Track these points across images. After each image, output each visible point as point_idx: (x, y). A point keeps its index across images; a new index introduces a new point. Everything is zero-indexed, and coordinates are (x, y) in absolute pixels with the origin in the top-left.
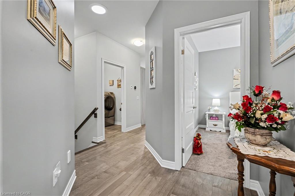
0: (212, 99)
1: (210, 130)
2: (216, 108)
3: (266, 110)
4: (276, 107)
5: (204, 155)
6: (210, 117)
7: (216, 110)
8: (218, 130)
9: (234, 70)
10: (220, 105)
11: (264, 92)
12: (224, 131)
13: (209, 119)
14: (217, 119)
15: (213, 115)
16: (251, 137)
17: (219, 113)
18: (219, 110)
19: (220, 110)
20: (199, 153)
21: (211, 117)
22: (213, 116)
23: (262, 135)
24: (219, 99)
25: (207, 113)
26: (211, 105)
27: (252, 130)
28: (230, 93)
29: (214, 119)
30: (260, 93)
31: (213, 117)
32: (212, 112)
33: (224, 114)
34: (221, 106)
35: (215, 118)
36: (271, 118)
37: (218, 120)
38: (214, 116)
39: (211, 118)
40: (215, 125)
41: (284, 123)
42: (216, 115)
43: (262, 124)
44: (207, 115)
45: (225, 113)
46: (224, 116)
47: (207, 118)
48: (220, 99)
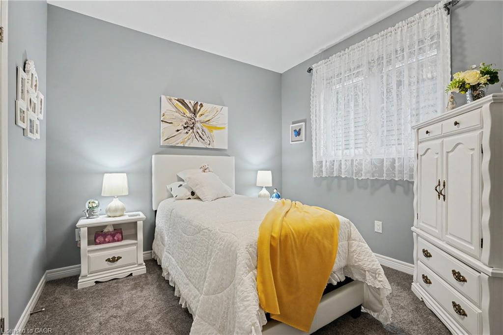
0: (102, 174)
1: (97, 282)
2: (116, 203)
6: (96, 237)
7: (116, 210)
8: (123, 273)
9: (163, 98)
10: (127, 194)
12: (142, 269)
13: (89, 244)
14: (119, 236)
15: (105, 226)
17: (126, 218)
18: (123, 210)
19: (127, 209)
21: (98, 235)
22: (106, 230)
24: (125, 174)
25: (83, 226)
26: (98, 195)
28: (154, 157)
29: (108, 238)
31: (105, 235)
32: (100, 219)
33: (140, 219)
35: (113, 235)
37: (122, 239)
38: (109, 229)
39: (100, 239)
40: (114, 260)
42: (114, 225)
44: (84, 232)
45: (142, 215)
47: (84, 244)
48: (128, 173)
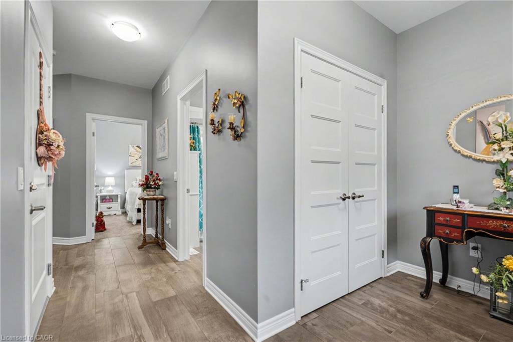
0: (105, 177)
2: (110, 188)
3: (154, 181)
4: (157, 179)
5: (107, 230)
6: (103, 199)
7: (110, 191)
8: (112, 213)
9: (130, 146)
10: (114, 184)
11: (154, 174)
12: (120, 213)
13: (101, 202)
14: (111, 200)
15: (106, 196)
16: (149, 193)
17: (114, 193)
18: (113, 191)
20: (103, 229)
22: (106, 198)
23: (152, 191)
24: (113, 178)
25: (99, 195)
26: (104, 185)
27: (149, 190)
28: (126, 171)
29: (108, 201)
30: (152, 174)
31: (106, 200)
32: (104, 194)
34: (116, 185)
36: (155, 184)
37: (112, 202)
38: (108, 197)
39: (104, 201)
40: (110, 208)
41: (159, 185)
42: (109, 196)
43: (153, 187)
44: (99, 197)
45: (120, 193)
46: (119, 196)
47: (99, 201)
48: (115, 177)
